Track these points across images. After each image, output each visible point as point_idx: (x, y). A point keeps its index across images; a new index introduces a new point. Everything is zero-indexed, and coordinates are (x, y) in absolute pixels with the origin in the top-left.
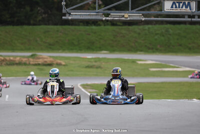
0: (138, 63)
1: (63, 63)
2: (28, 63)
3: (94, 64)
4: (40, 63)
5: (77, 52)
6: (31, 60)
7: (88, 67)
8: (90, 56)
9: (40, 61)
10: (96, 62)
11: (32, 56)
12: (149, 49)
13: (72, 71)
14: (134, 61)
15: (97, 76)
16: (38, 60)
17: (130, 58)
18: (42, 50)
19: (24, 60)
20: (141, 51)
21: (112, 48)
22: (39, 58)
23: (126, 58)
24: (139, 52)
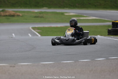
0: (65, 15)
1: (21, 15)
3: (39, 15)
5: (29, 8)
6: (2, 13)
7: (35, 17)
8: (36, 10)
9: (7, 14)
10: (40, 14)
11: (2, 11)
12: (71, 6)
13: (26, 19)
14: (62, 14)
15: (40, 22)
17: (60, 12)
18: (8, 7)
20: (67, 7)
21: (50, 6)
22: (7, 12)
23: (58, 12)
24: (65, 8)
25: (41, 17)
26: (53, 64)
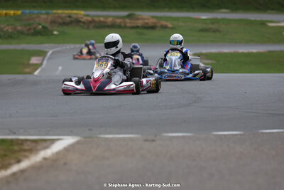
0: (268, 26)
1: (170, 26)
2: (123, 25)
3: (210, 26)
4: (139, 25)
5: (188, 11)
6: (127, 20)
7: (202, 30)
8: (204, 16)
9: (140, 23)
10: (212, 23)
11: (129, 16)
14: (263, 23)
15: (214, 42)
16: (136, 22)
17: (258, 19)
18: (142, 8)
19: (118, 21)
20: (273, 9)
22: (138, 19)
23: (253, 19)
24: (270, 11)
25: (216, 31)
26: (241, 135)
